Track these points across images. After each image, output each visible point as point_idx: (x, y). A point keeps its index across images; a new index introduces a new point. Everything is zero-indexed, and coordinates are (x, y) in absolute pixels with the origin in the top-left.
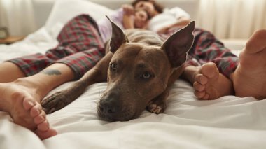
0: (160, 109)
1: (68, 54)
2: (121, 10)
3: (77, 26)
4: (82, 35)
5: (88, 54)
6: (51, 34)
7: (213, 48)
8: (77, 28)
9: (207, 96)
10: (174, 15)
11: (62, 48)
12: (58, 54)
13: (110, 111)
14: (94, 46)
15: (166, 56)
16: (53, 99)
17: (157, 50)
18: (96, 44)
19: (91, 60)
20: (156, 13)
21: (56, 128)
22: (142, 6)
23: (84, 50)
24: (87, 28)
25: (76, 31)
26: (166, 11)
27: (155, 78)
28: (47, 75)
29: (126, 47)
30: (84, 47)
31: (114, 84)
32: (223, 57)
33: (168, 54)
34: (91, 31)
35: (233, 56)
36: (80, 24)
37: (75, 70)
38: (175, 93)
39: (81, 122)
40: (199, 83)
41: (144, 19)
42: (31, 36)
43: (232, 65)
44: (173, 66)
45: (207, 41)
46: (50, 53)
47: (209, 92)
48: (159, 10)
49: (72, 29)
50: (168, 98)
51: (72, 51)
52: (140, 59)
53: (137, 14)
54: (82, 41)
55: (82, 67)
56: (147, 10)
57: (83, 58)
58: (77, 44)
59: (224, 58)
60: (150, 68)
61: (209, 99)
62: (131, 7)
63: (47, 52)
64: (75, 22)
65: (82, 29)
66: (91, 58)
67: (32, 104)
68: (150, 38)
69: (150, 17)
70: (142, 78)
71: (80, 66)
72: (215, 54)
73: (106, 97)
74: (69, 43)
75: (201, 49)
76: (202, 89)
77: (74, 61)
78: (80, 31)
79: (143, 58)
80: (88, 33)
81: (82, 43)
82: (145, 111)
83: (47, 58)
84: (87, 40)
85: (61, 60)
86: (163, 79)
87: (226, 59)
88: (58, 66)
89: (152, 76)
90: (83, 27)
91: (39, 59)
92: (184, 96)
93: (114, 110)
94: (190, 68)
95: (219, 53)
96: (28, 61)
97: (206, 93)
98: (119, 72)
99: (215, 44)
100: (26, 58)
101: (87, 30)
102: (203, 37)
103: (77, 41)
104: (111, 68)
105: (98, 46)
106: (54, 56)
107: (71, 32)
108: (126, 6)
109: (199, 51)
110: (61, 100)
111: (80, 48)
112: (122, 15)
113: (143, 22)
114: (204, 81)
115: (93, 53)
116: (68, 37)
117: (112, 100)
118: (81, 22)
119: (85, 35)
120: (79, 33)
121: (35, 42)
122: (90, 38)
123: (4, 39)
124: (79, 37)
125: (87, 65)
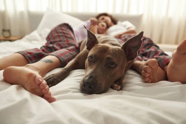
0: (119, 87)
1: (56, 50)
2: (89, 21)
3: (61, 31)
4: (64, 37)
5: (69, 50)
6: (41, 35)
7: (152, 49)
8: (60, 33)
9: (150, 81)
10: (125, 26)
11: (51, 45)
12: (49, 49)
13: (90, 87)
14: (72, 45)
15: (124, 53)
16: (50, 78)
17: (119, 49)
18: (74, 44)
19: (71, 54)
20: (112, 24)
21: (55, 97)
22: (103, 19)
23: (65, 47)
24: (67, 32)
25: (60, 34)
26: (119, 23)
27: (118, 67)
28: (45, 63)
29: (98, 47)
30: (66, 45)
31: (92, 70)
32: (159, 55)
33: (125, 52)
34: (70, 35)
35: (166, 55)
36: (62, 30)
37: (62, 60)
38: (128, 78)
39: (70, 94)
40: (146, 71)
41: (104, 28)
42: (27, 37)
43: (166, 61)
44: (128, 60)
45: (148, 44)
46: (43, 48)
47: (151, 77)
48: (114, 22)
49: (57, 33)
50: (124, 81)
51: (58, 48)
52: (108, 54)
53: (100, 24)
54: (64, 41)
55: (66, 58)
56: (106, 22)
57: (66, 52)
58: (61, 43)
59: (161, 56)
60: (115, 60)
61: (151, 82)
62: (95, 20)
63: (41, 48)
64: (59, 28)
65: (64, 33)
66: (71, 53)
67: (41, 80)
68: (112, 41)
69: (108, 26)
70: (110, 66)
71: (64, 58)
72: (154, 53)
73: (87, 78)
74: (55, 42)
75: (144, 50)
76: (147, 75)
77: (61, 54)
78: (62, 34)
79: (110, 54)
80: (68, 36)
81: (64, 43)
82: (110, 89)
83: (42, 52)
84: (68, 41)
85: (52, 53)
86: (122, 68)
87: (162, 57)
88: (51, 57)
89: (116, 66)
90: (65, 32)
91: (37, 52)
92: (135, 80)
93: (92, 86)
94: (137, 62)
95: (156, 53)
96: (30, 53)
97: (150, 79)
98: (94, 62)
99: (153, 46)
100: (29, 51)
101: (67, 34)
102: (146, 42)
103: (61, 41)
104: (89, 60)
105: (75, 45)
106: (46, 50)
107: (56, 35)
108: (93, 19)
109: (143, 51)
110: (55, 79)
111: (63, 46)
112: (89, 25)
113: (103, 29)
114: (149, 71)
115: (72, 50)
116: (54, 38)
117: (91, 80)
118: (63, 28)
119: (66, 37)
120: (62, 36)
121: (30, 40)
122: (69, 40)
123: (7, 37)
124: (62, 38)
125: (69, 57)
